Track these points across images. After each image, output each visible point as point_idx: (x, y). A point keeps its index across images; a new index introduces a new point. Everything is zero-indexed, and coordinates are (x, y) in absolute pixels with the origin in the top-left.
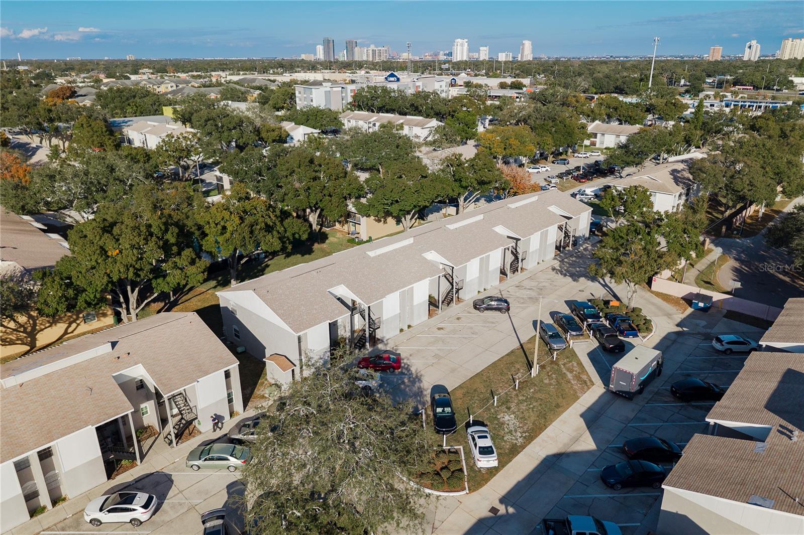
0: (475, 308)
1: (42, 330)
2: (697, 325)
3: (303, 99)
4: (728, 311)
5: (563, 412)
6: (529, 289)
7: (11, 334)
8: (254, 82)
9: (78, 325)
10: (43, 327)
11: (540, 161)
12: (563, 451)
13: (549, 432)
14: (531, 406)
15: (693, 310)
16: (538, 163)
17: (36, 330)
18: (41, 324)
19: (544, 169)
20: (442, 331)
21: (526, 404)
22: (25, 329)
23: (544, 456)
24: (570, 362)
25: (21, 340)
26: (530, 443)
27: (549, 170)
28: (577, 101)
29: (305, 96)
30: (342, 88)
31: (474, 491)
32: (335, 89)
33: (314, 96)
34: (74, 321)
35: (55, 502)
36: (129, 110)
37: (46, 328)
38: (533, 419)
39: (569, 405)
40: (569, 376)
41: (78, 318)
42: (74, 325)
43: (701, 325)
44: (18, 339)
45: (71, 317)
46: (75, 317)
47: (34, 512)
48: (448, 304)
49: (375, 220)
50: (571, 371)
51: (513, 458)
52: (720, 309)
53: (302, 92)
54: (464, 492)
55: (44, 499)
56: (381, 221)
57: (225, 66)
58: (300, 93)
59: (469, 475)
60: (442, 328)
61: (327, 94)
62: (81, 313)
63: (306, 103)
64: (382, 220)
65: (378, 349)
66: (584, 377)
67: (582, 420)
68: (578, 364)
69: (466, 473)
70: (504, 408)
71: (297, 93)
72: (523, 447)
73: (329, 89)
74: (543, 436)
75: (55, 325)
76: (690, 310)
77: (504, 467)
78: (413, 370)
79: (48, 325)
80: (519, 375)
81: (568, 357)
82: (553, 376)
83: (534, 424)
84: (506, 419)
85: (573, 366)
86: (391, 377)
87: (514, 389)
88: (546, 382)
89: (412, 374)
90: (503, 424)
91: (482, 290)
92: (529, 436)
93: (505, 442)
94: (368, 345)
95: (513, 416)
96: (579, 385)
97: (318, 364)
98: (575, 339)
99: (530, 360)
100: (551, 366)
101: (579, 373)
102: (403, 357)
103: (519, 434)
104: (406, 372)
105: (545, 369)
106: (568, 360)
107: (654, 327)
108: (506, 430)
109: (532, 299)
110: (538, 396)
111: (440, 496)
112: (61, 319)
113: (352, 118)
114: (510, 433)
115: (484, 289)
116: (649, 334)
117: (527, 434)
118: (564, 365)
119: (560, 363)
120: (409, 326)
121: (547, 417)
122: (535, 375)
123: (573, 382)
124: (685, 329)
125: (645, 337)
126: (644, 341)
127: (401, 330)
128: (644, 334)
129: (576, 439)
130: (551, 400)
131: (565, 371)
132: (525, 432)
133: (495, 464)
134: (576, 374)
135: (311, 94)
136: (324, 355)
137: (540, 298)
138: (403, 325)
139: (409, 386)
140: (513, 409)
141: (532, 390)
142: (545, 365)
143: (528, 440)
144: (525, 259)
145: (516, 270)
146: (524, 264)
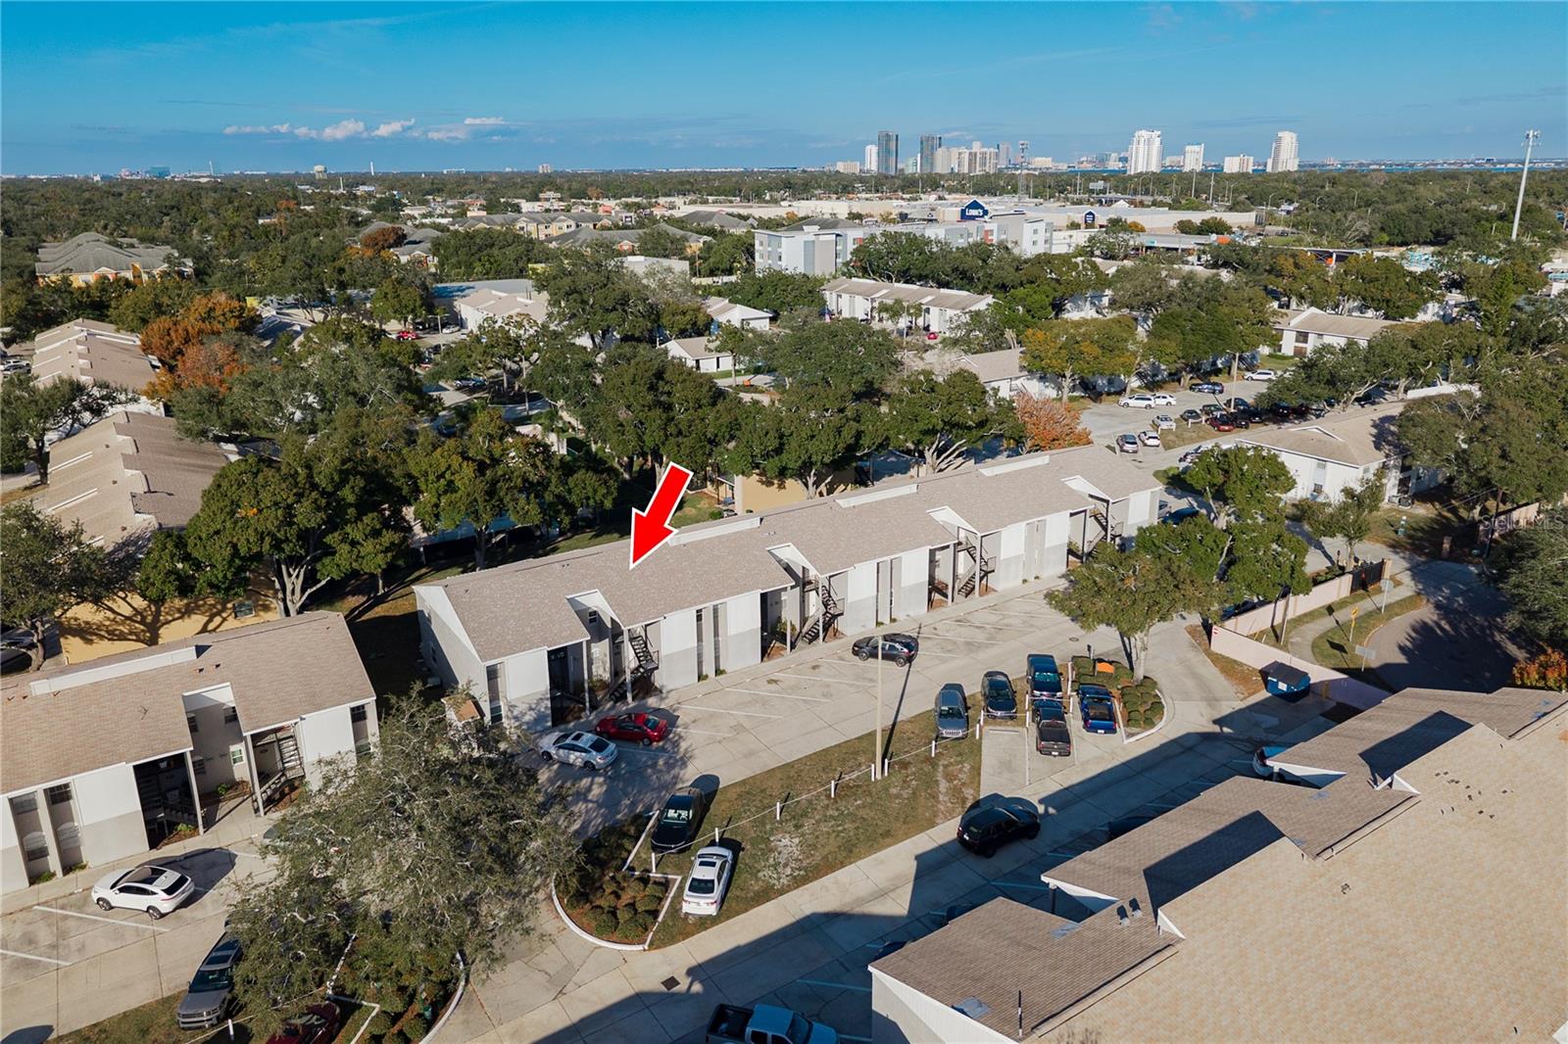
0: (856, 653)
1: (168, 622)
2: (1257, 724)
3: (766, 255)
4: (1338, 703)
5: (889, 846)
6: (977, 627)
7: (123, 623)
8: (710, 219)
9: (224, 619)
10: (170, 618)
11: (1166, 386)
12: (846, 909)
13: (842, 875)
14: (840, 828)
15: (1270, 695)
16: (1162, 388)
17: (159, 621)
18: (167, 613)
19: (1164, 401)
20: (773, 686)
21: (833, 822)
22: (144, 618)
23: (808, 912)
24: (961, 762)
25: (135, 634)
26: (798, 887)
27: (1173, 403)
28: (1296, 265)
29: (770, 249)
30: (838, 235)
31: (658, 947)
32: (822, 238)
33: (783, 250)
34: (219, 613)
35: (67, 869)
36: (478, 268)
37: (174, 620)
38: (830, 848)
39: (907, 836)
40: (943, 785)
41: (224, 609)
42: (217, 620)
43: (1264, 726)
44: (131, 633)
45: (214, 606)
46: (219, 607)
47: (35, 878)
48: (810, 642)
49: (763, 483)
50: (950, 778)
51: (753, 907)
52: (1324, 699)
53: (765, 242)
54: (640, 947)
55: (54, 862)
56: (773, 484)
57: (688, 187)
58: (761, 244)
59: (663, 922)
60: (776, 681)
61: (809, 246)
62: (229, 602)
63: (768, 262)
64: (776, 482)
65: (645, 705)
66: (969, 792)
67: (915, 863)
68: (972, 767)
69: (660, 919)
70: (790, 826)
71: (757, 246)
72: (782, 892)
73: (812, 238)
74: (827, 880)
75: (189, 616)
76: (1264, 694)
77: (728, 918)
78: (683, 745)
79: (177, 615)
80: (854, 775)
81: (960, 754)
82: (914, 782)
83: (825, 858)
84: (781, 844)
85: (961, 770)
86: (639, 753)
87: (829, 796)
88: (894, 791)
89: (677, 753)
90: (771, 850)
91: (887, 621)
92: (803, 876)
93: (758, 879)
94: (629, 696)
95: (796, 841)
96: (949, 804)
97: (527, 718)
98: (996, 724)
99: (890, 750)
100: (919, 766)
101: (964, 784)
102: (679, 722)
103: (788, 871)
104: (668, 746)
105: (906, 769)
106: (959, 759)
107: (1164, 718)
108: (771, 861)
109: (971, 646)
110: (862, 813)
111: (600, 947)
112: (198, 607)
113: (845, 291)
114: (776, 866)
115: (893, 620)
116: (1145, 730)
117: (802, 873)
118: (945, 766)
119: (941, 763)
120: (718, 672)
121: (856, 850)
122: (879, 777)
123: (941, 798)
124: (1226, 730)
125: (1132, 735)
126: (1126, 742)
127: (701, 677)
128: (1134, 730)
129: (881, 894)
130: (880, 823)
131: (939, 777)
132: (800, 869)
133: (712, 910)
134: (955, 786)
135: (780, 247)
136: (537, 704)
137: (987, 646)
138: (709, 669)
139: (661, 771)
140: (806, 829)
141: (859, 802)
142: (910, 763)
143: (798, 882)
144: (993, 571)
145: (972, 591)
146: (990, 581)
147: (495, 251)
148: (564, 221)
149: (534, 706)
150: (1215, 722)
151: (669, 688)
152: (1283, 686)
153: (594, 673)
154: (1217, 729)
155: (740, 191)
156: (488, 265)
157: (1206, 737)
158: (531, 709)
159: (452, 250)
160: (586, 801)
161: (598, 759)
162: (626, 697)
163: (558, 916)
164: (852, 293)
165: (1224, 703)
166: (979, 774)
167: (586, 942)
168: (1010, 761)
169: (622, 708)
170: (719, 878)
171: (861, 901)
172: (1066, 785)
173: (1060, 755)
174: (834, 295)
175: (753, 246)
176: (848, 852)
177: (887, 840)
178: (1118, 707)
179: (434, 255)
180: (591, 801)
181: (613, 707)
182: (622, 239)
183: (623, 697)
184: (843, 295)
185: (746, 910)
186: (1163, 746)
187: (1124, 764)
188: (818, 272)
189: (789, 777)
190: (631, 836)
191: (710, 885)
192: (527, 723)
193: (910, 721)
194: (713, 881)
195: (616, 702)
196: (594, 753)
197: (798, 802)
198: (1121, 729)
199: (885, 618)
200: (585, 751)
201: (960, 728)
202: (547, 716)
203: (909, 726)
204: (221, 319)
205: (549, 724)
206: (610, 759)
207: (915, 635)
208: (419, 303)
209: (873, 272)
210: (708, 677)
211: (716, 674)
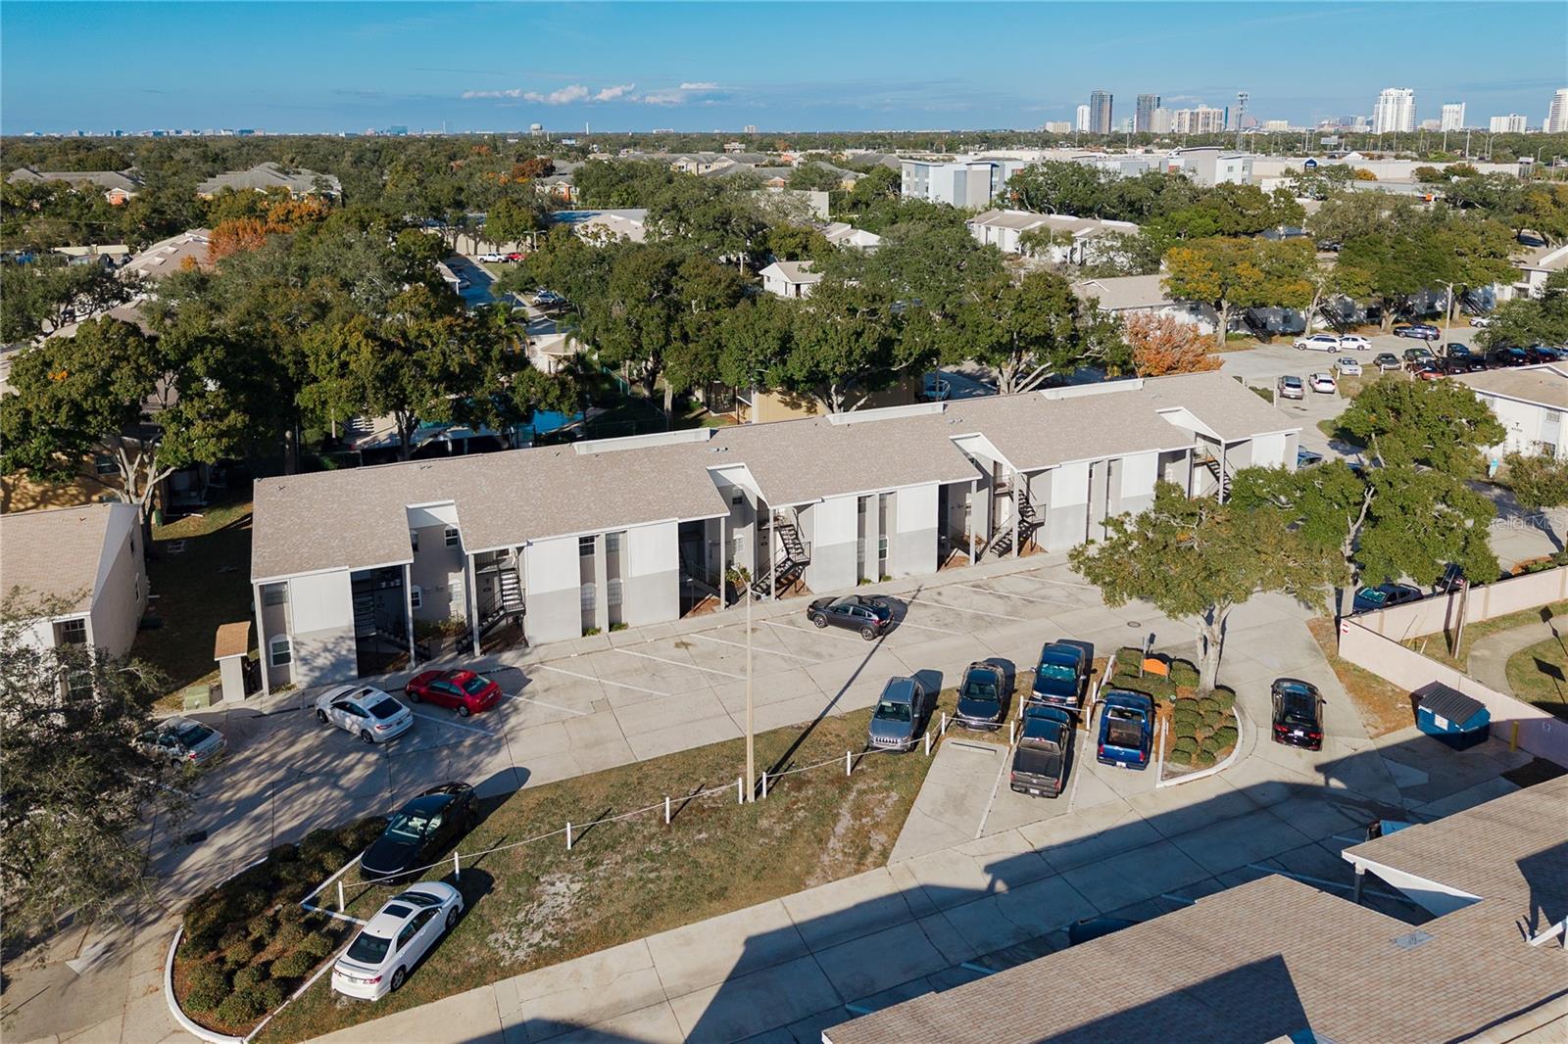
0: (811, 617)
2: (1390, 779)
3: (912, 188)
4: (1537, 759)
5: (712, 915)
6: (1000, 597)
8: (878, 161)
10: (22, 507)
11: (1365, 329)
13: (614, 957)
14: (652, 875)
15: (1420, 733)
16: (1355, 330)
18: (19, 501)
19: (1355, 345)
20: (683, 650)
21: (648, 864)
23: (527, 1015)
24: (887, 789)
26: (538, 967)
27: (1367, 346)
29: (917, 180)
30: (994, 163)
32: (976, 168)
33: (930, 180)
37: (27, 509)
38: (621, 907)
39: (750, 901)
40: (845, 823)
43: (1401, 784)
49: (786, 404)
50: (857, 814)
51: (448, 993)
52: (1512, 750)
53: (913, 173)
56: (800, 406)
58: (908, 174)
59: (300, 999)
60: (686, 645)
61: (960, 177)
62: (95, 493)
63: (916, 193)
64: (804, 404)
65: (494, 663)
66: (878, 839)
67: (739, 951)
68: (902, 799)
69: (295, 996)
70: (580, 863)
71: (904, 177)
72: (508, 973)
74: (587, 963)
75: (45, 507)
76: (1412, 732)
77: (401, 1008)
78: (513, 721)
79: (31, 504)
80: (718, 791)
81: (891, 777)
82: (801, 814)
83: (604, 923)
84: (552, 890)
85: (882, 802)
86: (447, 724)
87: (662, 820)
88: (764, 823)
89: (496, 731)
90: (531, 899)
91: (875, 578)
92: (555, 949)
93: (483, 944)
94: (477, 646)
95: (576, 887)
96: (839, 856)
97: (320, 662)
98: (965, 736)
99: (790, 760)
100: (822, 787)
101: (876, 825)
102: (528, 688)
103: (537, 937)
104: (492, 723)
105: (799, 789)
106: (886, 783)
107: (1235, 752)
108: (520, 917)
109: (981, 621)
110: (699, 855)
111: (183, 1031)
112: (57, 497)
113: (995, 224)
114: (520, 927)
115: (882, 577)
116: (1198, 768)
117: (556, 943)
118: (861, 793)
119: (856, 787)
120: (615, 625)
121: (657, 916)
122: (751, 798)
123: (833, 843)
124: (1334, 783)
125: (1172, 775)
126: (1160, 785)
127: (587, 630)
128: (1179, 767)
129: (661, 999)
130: (717, 874)
131: (845, 809)
132: (553, 937)
133: (370, 992)
134: (863, 826)
135: (927, 177)
136: (336, 644)
137: (1003, 623)
138: (601, 620)
139: (460, 755)
140: (601, 871)
141: (704, 835)
142: (809, 782)
143: (543, 958)
144: (1042, 524)
145: (1009, 549)
146: (1040, 537)
147: (636, 183)
148: (726, 160)
149: (330, 646)
150: (1319, 768)
151: (538, 641)
152: (1441, 723)
153: (453, 613)
154: (1319, 779)
155: (932, 145)
156: (625, 196)
157: (1298, 792)
158: (326, 650)
159: (593, 180)
160: (335, 786)
161: (376, 727)
162: (472, 649)
163: (162, 968)
164: (1002, 225)
165: (1339, 738)
166: (908, 812)
167: (169, 1018)
168: (964, 797)
169: (465, 661)
170: (402, 940)
171: (623, 1008)
172: (1038, 846)
173: (1042, 795)
174: (983, 228)
175: (900, 177)
176: (647, 916)
177: (716, 904)
178: (1162, 728)
179: (576, 186)
180: (341, 788)
181: (455, 658)
182: (774, 176)
183: (469, 649)
184: (993, 228)
185: (435, 998)
186: (1221, 799)
187: (1146, 821)
188: (969, 206)
189: (626, 784)
190: (345, 848)
191: (382, 947)
192: (321, 669)
193: (842, 719)
194: (387, 942)
195: (459, 654)
196: (373, 718)
197: (614, 824)
198: (1157, 764)
199: (871, 572)
200: (365, 716)
201: (899, 735)
202: (350, 662)
203: (835, 726)
205: (354, 673)
206: (396, 729)
207: (906, 599)
208: (530, 223)
209: (1032, 205)
210: (599, 630)
211: (611, 627)
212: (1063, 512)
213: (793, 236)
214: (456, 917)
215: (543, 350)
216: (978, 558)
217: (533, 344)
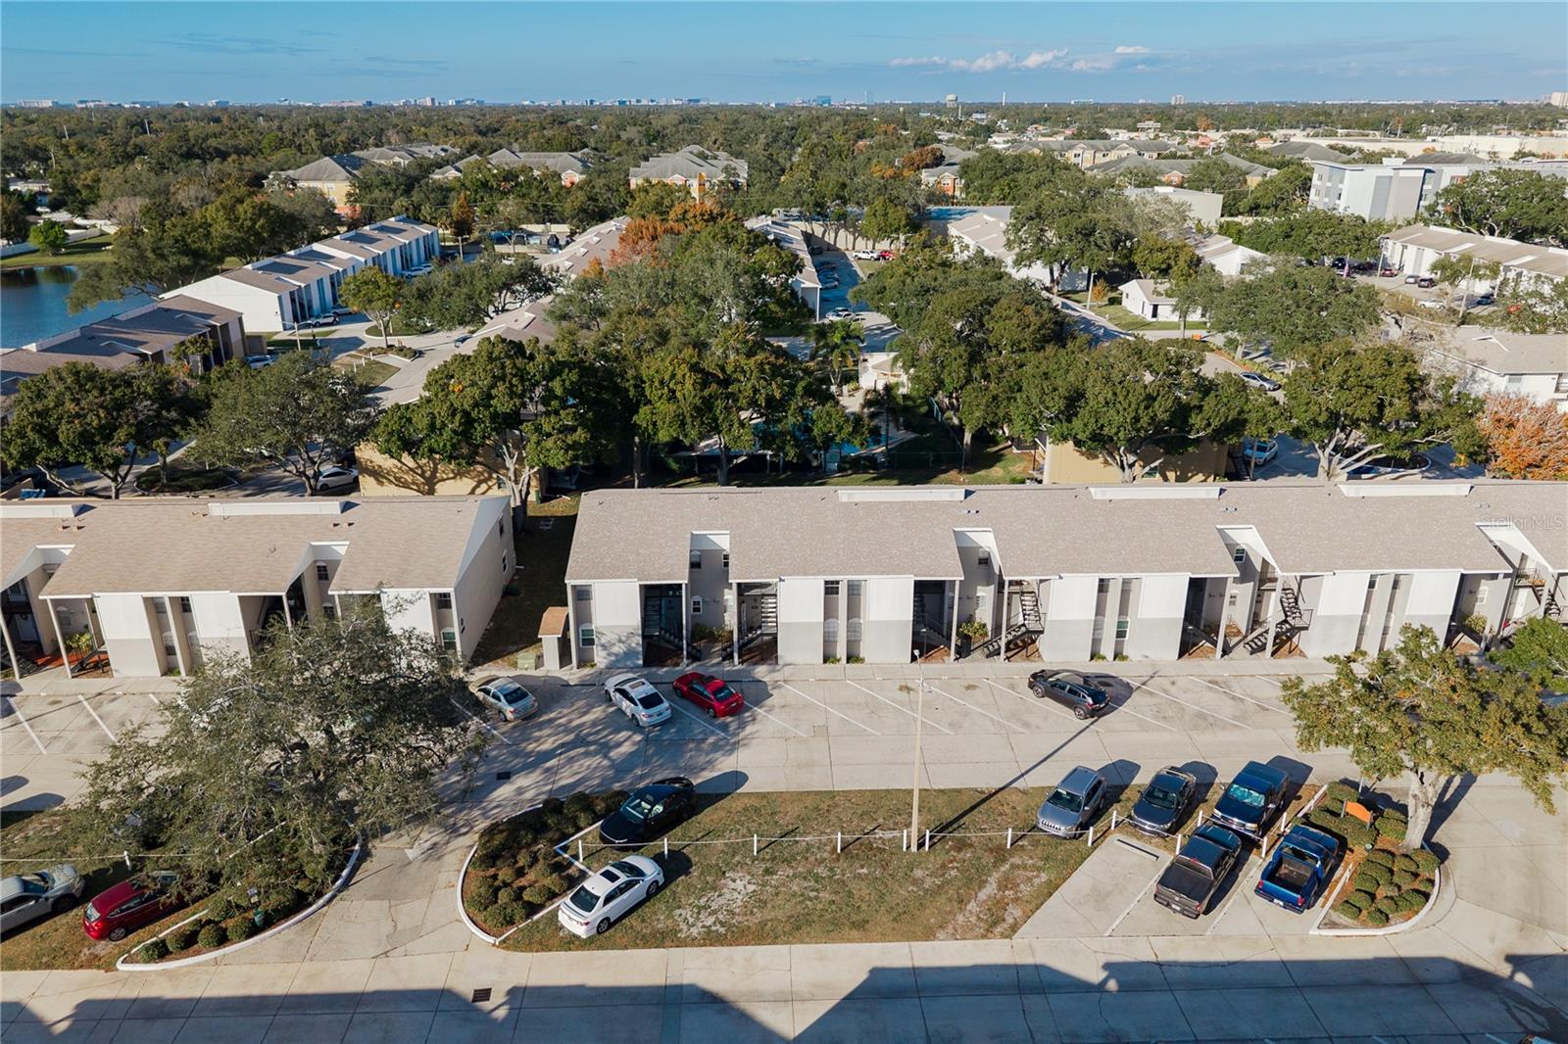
0: (1031, 684)
1: (444, 480)
3: (1323, 192)
5: (849, 941)
6: (1234, 698)
7: (407, 473)
9: (490, 488)
10: (445, 476)
12: (730, 996)
13: (763, 953)
14: (813, 894)
17: (436, 477)
18: (443, 472)
20: (904, 693)
21: (812, 883)
22: (424, 472)
23: (686, 981)
24: (1039, 869)
25: (417, 484)
26: (705, 945)
29: (1329, 184)
30: (1427, 171)
31: (507, 948)
32: (1402, 173)
33: (1345, 187)
34: (485, 481)
36: (996, 193)
37: (448, 479)
38: (779, 914)
39: (883, 938)
40: (990, 890)
41: (490, 478)
42: (484, 487)
44: (414, 483)
45: (482, 473)
46: (486, 475)
47: (166, 670)
48: (987, 657)
50: (1005, 884)
51: (636, 946)
53: (1325, 178)
54: (491, 940)
55: (180, 661)
58: (1320, 178)
59: (538, 921)
60: (908, 689)
61: (1384, 184)
63: (1326, 200)
65: (748, 673)
66: (1014, 912)
67: (863, 976)
68: (1049, 882)
69: (536, 917)
70: (759, 868)
71: (1315, 177)
72: (682, 943)
73: (1389, 172)
74: (740, 952)
75: (461, 478)
77: (601, 948)
78: (749, 729)
79: (451, 475)
80: (888, 835)
81: (1047, 859)
82: (953, 873)
83: (763, 924)
84: (733, 885)
85: (1030, 879)
86: (697, 721)
87: (835, 848)
88: (918, 873)
89: (736, 734)
90: (714, 889)
91: (1110, 656)
92: (721, 935)
93: (670, 916)
94: (736, 655)
95: (751, 888)
96: (973, 919)
97: (615, 649)
98: (1134, 835)
99: (962, 821)
100: (980, 852)
101: (1017, 900)
102: (769, 702)
103: (710, 921)
104: (733, 727)
105: (959, 850)
106: (1040, 863)
107: (1415, 919)
108: (703, 901)
109: (1204, 720)
110: (853, 886)
111: (460, 921)
112: (468, 472)
113: (1412, 242)
114: (700, 909)
115: (1118, 655)
116: (1365, 925)
117: (722, 930)
118: (1014, 867)
119: (1013, 860)
120: (852, 658)
121: (805, 929)
122: (914, 848)
123: (972, 906)
124: (1521, 978)
125: (1333, 925)
126: (1315, 932)
127: (828, 658)
128: (1343, 919)
129: (788, 998)
130: (864, 907)
131: (993, 881)
132: (722, 924)
133: (581, 931)
134: (1004, 897)
135: (1342, 182)
136: (628, 637)
137: (1225, 726)
138: (841, 652)
139: (701, 750)
140: (774, 880)
141: (865, 871)
142: (971, 845)
143: (711, 939)
144: (1306, 628)
145: (1262, 648)
146: (1301, 640)
147: (1021, 177)
148: (1126, 148)
149: (624, 639)
150: (1509, 959)
151: (788, 661)
153: (727, 622)
154: (1505, 970)
156: (1007, 190)
157: (1472, 978)
158: (620, 641)
159: (977, 173)
160: (606, 756)
161: (642, 714)
162: (732, 658)
163: (459, 871)
164: (1422, 244)
165: (1550, 933)
166: (1050, 894)
167: (455, 909)
168: (1109, 894)
169: (727, 667)
170: (609, 899)
171: (759, 997)
172: (1162, 958)
173: (1182, 912)
174: (1399, 246)
175: (1311, 180)
176: (797, 927)
177: (855, 933)
178: (1344, 875)
179: (961, 178)
180: (609, 759)
181: (719, 664)
182: (1173, 169)
183: (730, 656)
184: (1409, 246)
185: (626, 948)
186: (1379, 962)
187: (1284, 963)
188: (1389, 218)
189: (817, 809)
190: (594, 812)
191: (594, 901)
192: (616, 655)
193: (1025, 792)
194: (598, 898)
195: (724, 660)
196: (640, 707)
197: (797, 842)
198: (1321, 909)
199: (1107, 649)
200: (636, 704)
201: (1064, 823)
202: (638, 653)
203: (1014, 798)
204: (692, 220)
205: (641, 662)
206: (656, 719)
207: (1134, 684)
208: (903, 222)
209: (1468, 220)
210: (839, 660)
211: (849, 659)
212: (1331, 620)
213: (1161, 250)
214: (654, 890)
215: (874, 367)
216: (1226, 652)
217: (865, 360)
